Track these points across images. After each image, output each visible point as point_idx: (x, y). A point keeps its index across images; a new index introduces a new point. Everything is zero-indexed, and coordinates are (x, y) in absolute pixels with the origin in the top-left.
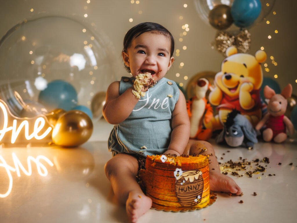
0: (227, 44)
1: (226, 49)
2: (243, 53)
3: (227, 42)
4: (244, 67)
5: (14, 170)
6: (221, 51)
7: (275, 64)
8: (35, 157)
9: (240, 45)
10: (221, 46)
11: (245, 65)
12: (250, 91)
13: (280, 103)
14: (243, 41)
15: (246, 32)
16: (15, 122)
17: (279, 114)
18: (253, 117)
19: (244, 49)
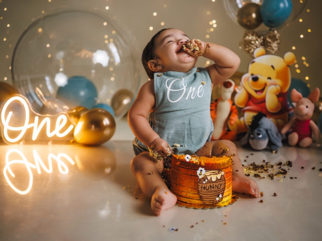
0: (255, 44)
1: (255, 49)
3: (255, 42)
4: (272, 68)
5: (34, 167)
6: (248, 51)
7: (307, 65)
8: (56, 154)
9: (269, 46)
10: (249, 46)
11: (272, 67)
12: (277, 93)
13: (307, 107)
14: (272, 42)
15: (276, 32)
16: (37, 118)
17: (306, 118)
18: (279, 121)
19: (273, 50)
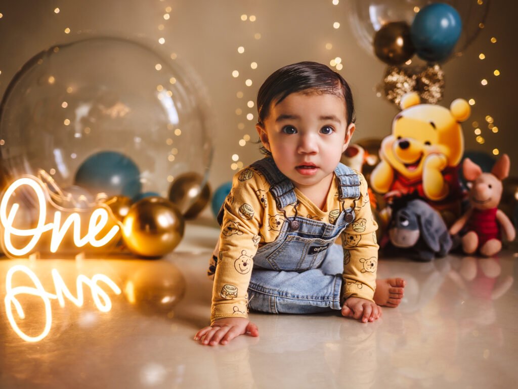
0: (403, 89)
2: (431, 103)
3: (403, 85)
4: (431, 127)
5: (54, 297)
6: (392, 101)
8: (90, 276)
9: (425, 91)
10: (393, 91)
11: (433, 124)
12: (442, 168)
13: (490, 187)
14: (430, 84)
15: (437, 68)
16: (58, 215)
17: (489, 205)
19: (433, 97)
